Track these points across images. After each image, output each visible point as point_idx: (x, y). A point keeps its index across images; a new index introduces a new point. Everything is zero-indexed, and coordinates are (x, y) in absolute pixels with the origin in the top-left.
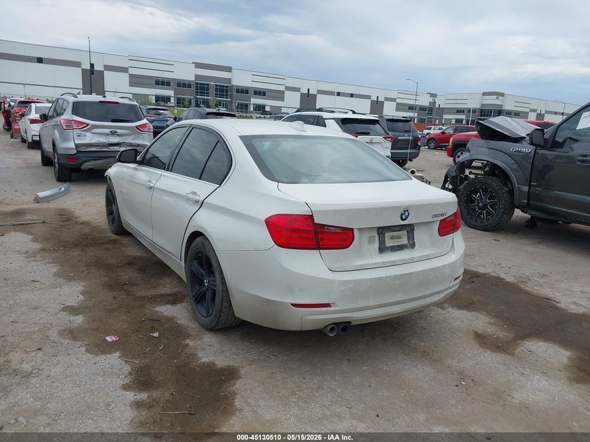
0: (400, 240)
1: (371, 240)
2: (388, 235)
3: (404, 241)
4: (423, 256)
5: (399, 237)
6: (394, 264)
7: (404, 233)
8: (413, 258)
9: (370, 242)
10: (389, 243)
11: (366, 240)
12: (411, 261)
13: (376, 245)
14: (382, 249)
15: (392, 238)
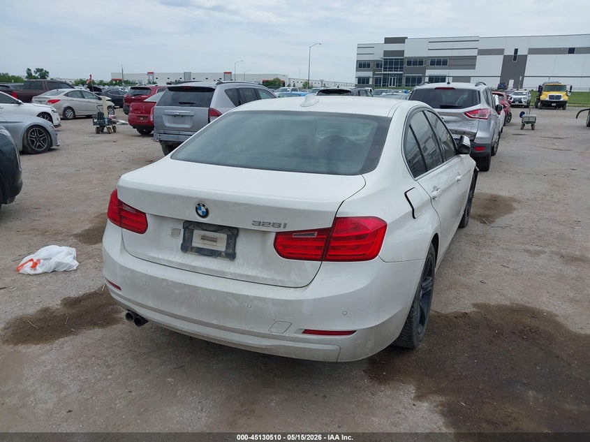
0: (215, 243)
1: (174, 233)
2: (197, 233)
3: (221, 246)
4: (242, 275)
5: (214, 240)
6: (194, 270)
7: (224, 236)
8: (224, 272)
9: (173, 235)
10: (197, 242)
11: (169, 232)
12: (221, 275)
13: (180, 241)
14: (186, 247)
15: (204, 238)
